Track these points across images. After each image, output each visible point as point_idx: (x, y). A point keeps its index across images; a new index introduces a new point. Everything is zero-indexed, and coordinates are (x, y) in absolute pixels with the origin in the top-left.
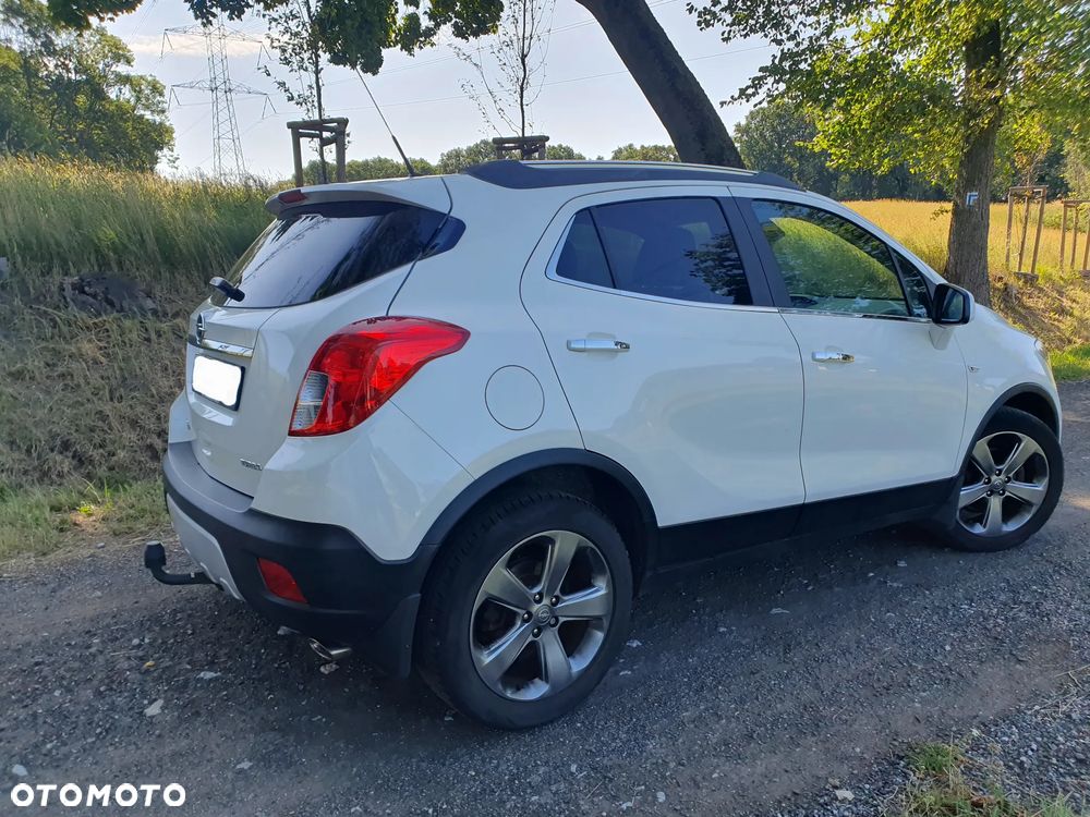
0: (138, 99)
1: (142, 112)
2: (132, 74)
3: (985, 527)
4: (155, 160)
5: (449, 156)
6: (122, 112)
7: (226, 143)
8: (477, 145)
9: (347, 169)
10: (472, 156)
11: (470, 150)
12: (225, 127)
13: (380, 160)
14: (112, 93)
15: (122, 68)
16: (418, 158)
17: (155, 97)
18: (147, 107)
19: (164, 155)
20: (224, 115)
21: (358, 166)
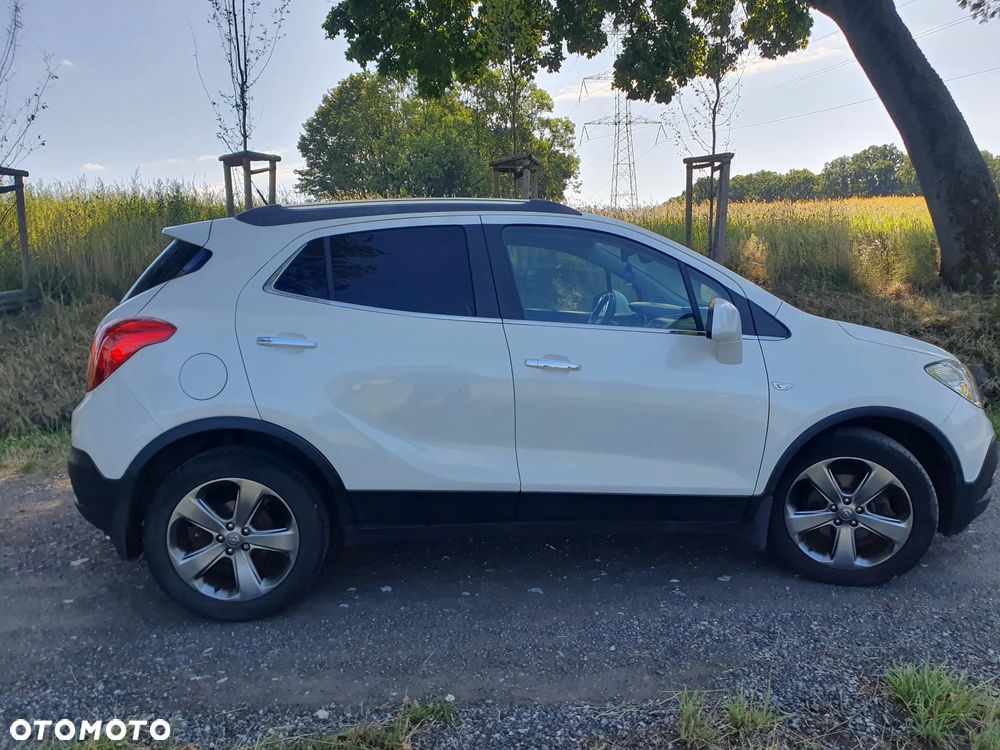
0: (555, 137)
1: (557, 148)
2: (552, 117)
3: (832, 558)
4: (564, 186)
5: (833, 165)
6: (541, 150)
7: (623, 168)
8: (865, 152)
9: (731, 183)
10: (859, 163)
11: (856, 158)
12: (623, 155)
13: (763, 173)
14: (537, 134)
15: (545, 115)
16: (801, 169)
17: (567, 134)
18: (561, 144)
19: (570, 182)
20: (623, 144)
21: (743, 180)
